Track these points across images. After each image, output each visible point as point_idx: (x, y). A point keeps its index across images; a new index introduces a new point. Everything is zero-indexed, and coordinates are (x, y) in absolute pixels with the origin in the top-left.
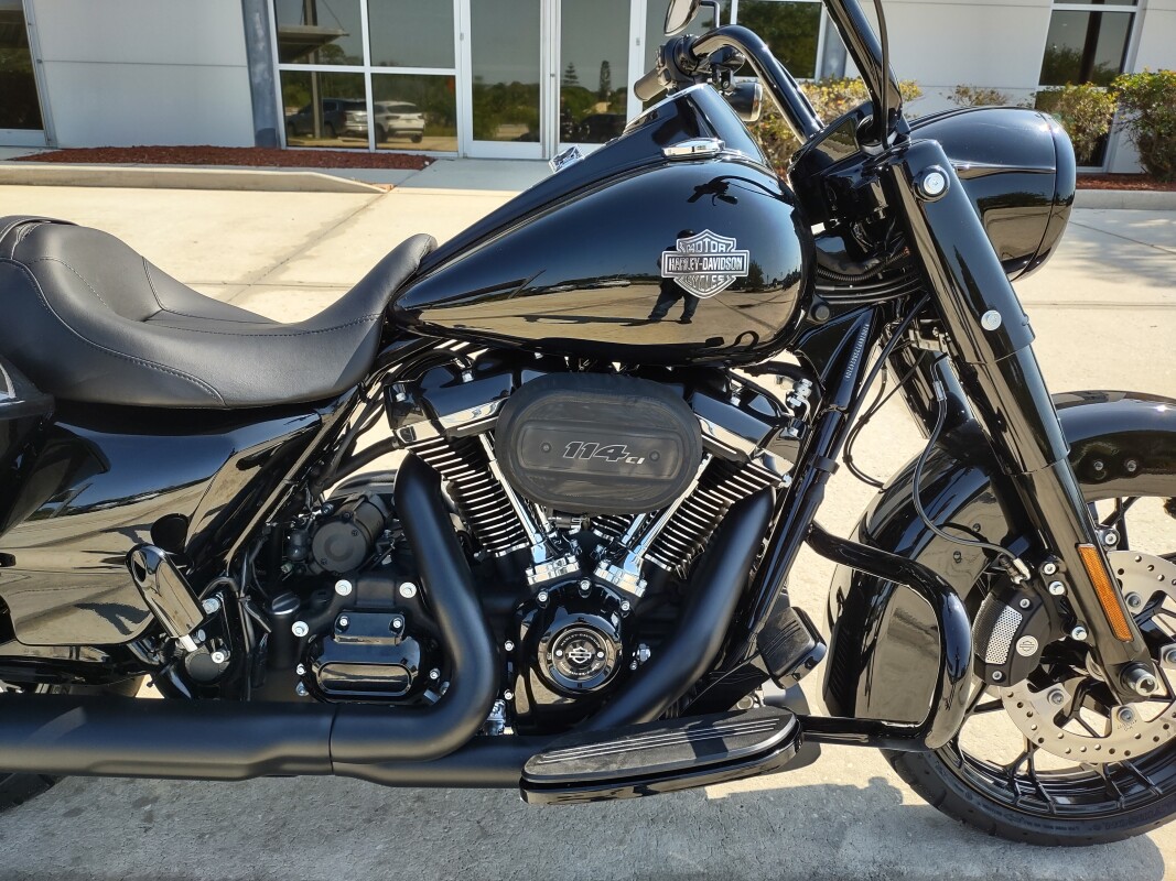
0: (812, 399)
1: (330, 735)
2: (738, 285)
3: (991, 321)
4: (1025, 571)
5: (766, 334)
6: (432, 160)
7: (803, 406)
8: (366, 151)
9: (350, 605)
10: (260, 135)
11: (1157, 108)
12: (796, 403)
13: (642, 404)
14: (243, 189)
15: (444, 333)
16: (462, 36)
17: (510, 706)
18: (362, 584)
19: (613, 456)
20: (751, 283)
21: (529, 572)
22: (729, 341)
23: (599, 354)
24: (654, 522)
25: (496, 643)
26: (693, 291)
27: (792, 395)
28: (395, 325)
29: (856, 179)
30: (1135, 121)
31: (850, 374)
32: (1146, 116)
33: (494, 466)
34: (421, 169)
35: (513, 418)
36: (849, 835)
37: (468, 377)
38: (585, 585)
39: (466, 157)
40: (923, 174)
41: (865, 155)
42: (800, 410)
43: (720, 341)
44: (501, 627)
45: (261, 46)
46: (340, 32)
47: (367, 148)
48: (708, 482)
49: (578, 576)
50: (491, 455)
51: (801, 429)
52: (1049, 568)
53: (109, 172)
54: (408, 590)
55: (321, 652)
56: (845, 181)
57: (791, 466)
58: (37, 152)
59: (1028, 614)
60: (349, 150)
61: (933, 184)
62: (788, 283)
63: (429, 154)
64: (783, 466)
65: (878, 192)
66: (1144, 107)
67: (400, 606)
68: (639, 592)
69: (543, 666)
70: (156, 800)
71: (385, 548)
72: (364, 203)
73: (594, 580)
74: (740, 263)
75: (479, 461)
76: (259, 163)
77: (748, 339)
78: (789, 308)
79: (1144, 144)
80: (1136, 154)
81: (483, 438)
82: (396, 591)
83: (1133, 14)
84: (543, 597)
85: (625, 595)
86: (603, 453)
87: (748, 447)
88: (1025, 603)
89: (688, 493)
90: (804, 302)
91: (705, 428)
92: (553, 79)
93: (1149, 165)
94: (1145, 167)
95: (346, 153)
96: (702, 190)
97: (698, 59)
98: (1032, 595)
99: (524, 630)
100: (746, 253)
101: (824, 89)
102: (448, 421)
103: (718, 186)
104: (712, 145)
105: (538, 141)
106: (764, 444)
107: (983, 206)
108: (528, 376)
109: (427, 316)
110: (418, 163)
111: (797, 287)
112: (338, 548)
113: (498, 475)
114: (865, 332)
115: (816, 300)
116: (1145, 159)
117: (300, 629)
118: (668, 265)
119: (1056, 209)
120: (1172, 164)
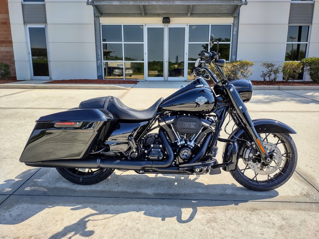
0: (218, 119)
1: (152, 164)
2: (206, 103)
3: (241, 107)
4: (250, 144)
5: (210, 110)
6: (138, 82)
7: (216, 120)
8: (123, 80)
9: (153, 148)
10: (98, 77)
11: (313, 66)
12: (215, 120)
13: (193, 119)
14: (98, 89)
15: (166, 110)
16: (145, 54)
17: (175, 162)
18: (155, 145)
19: (190, 126)
20: (207, 103)
21: (178, 143)
22: (205, 111)
23: (187, 112)
24: (196, 135)
25: (174, 153)
26: (200, 104)
27: (215, 119)
28: (160, 109)
29: (222, 89)
30: (308, 69)
31: (223, 116)
32: (311, 68)
33: (173, 128)
34: (136, 84)
35: (176, 121)
36: (227, 190)
37: (170, 116)
38: (186, 145)
39: (146, 81)
40: (230, 89)
41: (223, 86)
42: (216, 121)
43: (204, 110)
44: (174, 151)
45: (100, 57)
46: (113, 51)
47: (123, 79)
48: (203, 131)
49: (185, 144)
50: (172, 127)
51: (216, 123)
52: (253, 143)
53: (68, 86)
54: (161, 146)
55: (149, 154)
56: (221, 90)
57: (215, 128)
58: (48, 81)
59: (251, 150)
60: (119, 80)
61: (231, 90)
62: (213, 103)
63: (137, 80)
64: (213, 128)
65: (224, 91)
66: (310, 66)
67: (160, 148)
68: (194, 146)
69: (180, 155)
70: (119, 183)
71: (157, 141)
72: (126, 92)
73: (187, 144)
74: (206, 100)
75: (171, 128)
76: (99, 83)
77: (208, 110)
78: (213, 106)
79: (311, 75)
80: (310, 77)
81: (171, 124)
82: (159, 146)
83: (307, 44)
84: (180, 146)
85: (191, 146)
86: (189, 125)
87: (208, 125)
88: (250, 149)
89: (200, 132)
90: (215, 105)
91: (202, 123)
92: (167, 63)
93: (313, 79)
94: (312, 80)
95: (118, 80)
96: (201, 91)
97: (200, 71)
98: (251, 147)
99: (177, 151)
100: (207, 99)
101: (231, 64)
102: (167, 122)
103: (203, 91)
104: (202, 85)
105: (163, 76)
106: (210, 125)
107: (239, 92)
108: (177, 116)
109: (163, 108)
110: (135, 82)
111: (214, 104)
112: (150, 141)
113: (173, 130)
114: (225, 110)
115: (217, 105)
116: (311, 78)
117: (146, 152)
118: (197, 100)
119: (250, 93)
120: (318, 79)
